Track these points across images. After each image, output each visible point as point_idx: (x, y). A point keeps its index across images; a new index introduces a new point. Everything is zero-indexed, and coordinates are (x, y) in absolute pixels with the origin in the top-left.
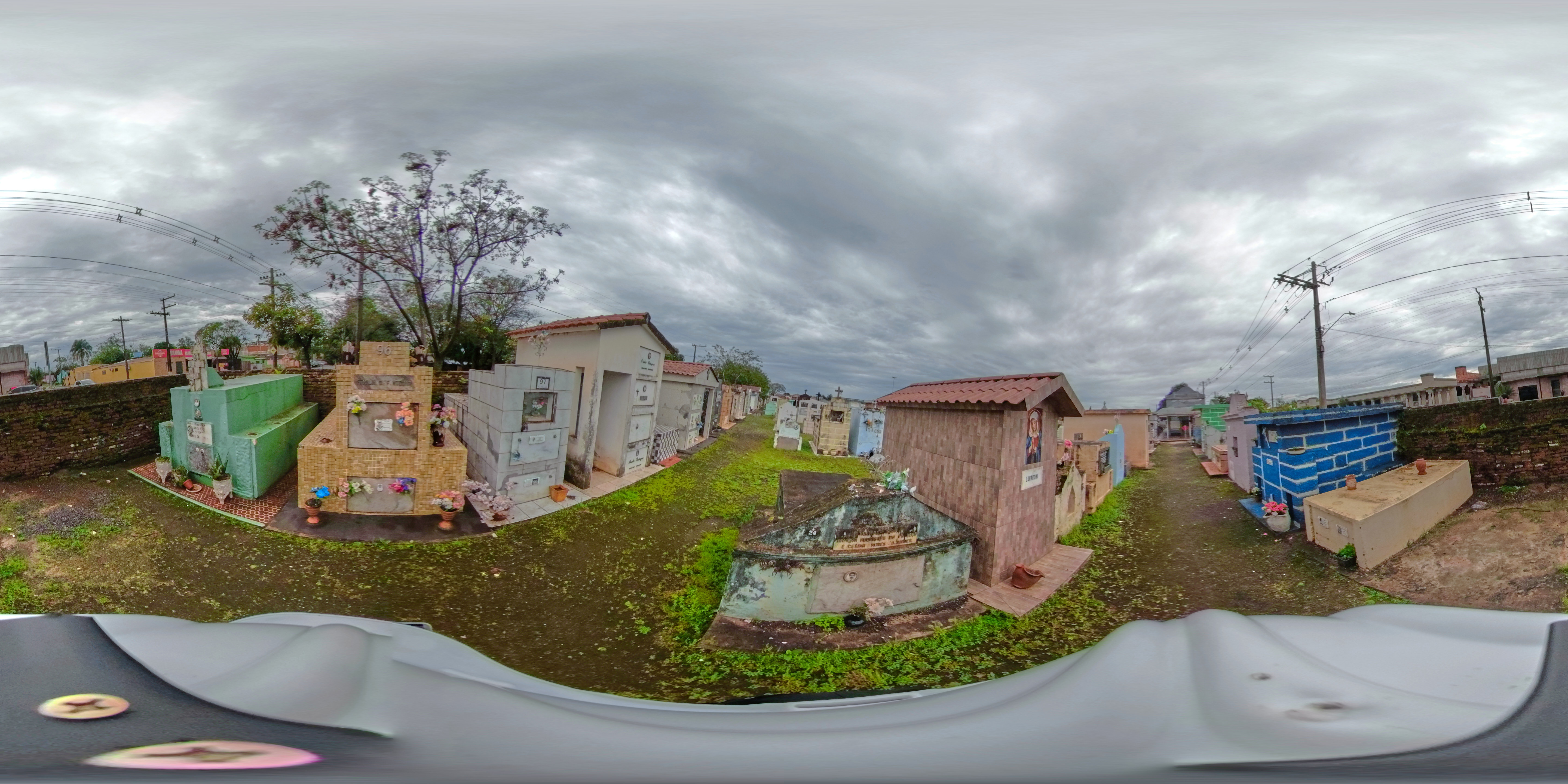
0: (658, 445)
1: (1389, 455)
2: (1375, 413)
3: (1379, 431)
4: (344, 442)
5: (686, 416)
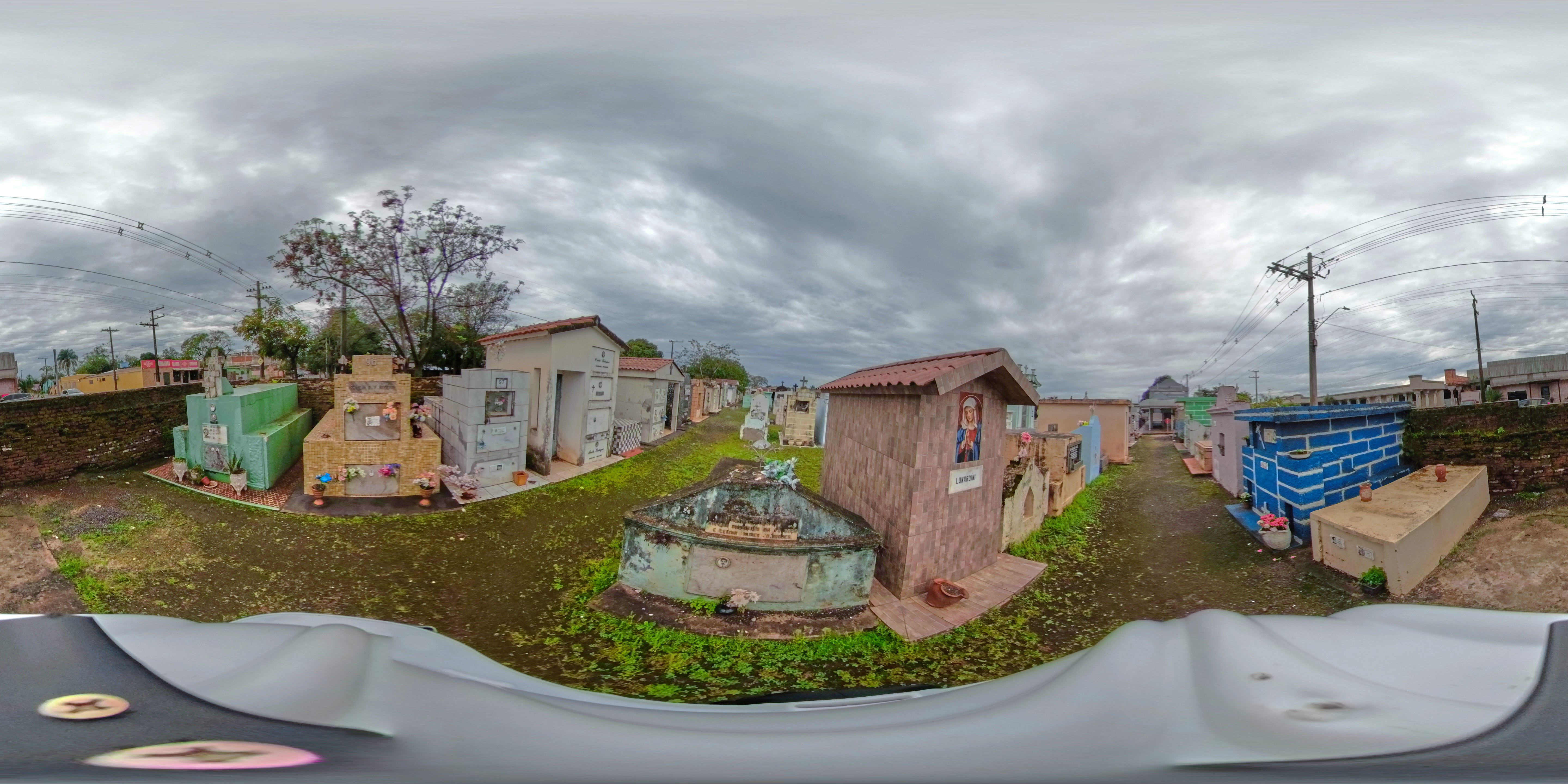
0: (619, 437)
1: (1395, 459)
2: (1384, 412)
3: (1385, 433)
4: (342, 435)
5: (649, 410)
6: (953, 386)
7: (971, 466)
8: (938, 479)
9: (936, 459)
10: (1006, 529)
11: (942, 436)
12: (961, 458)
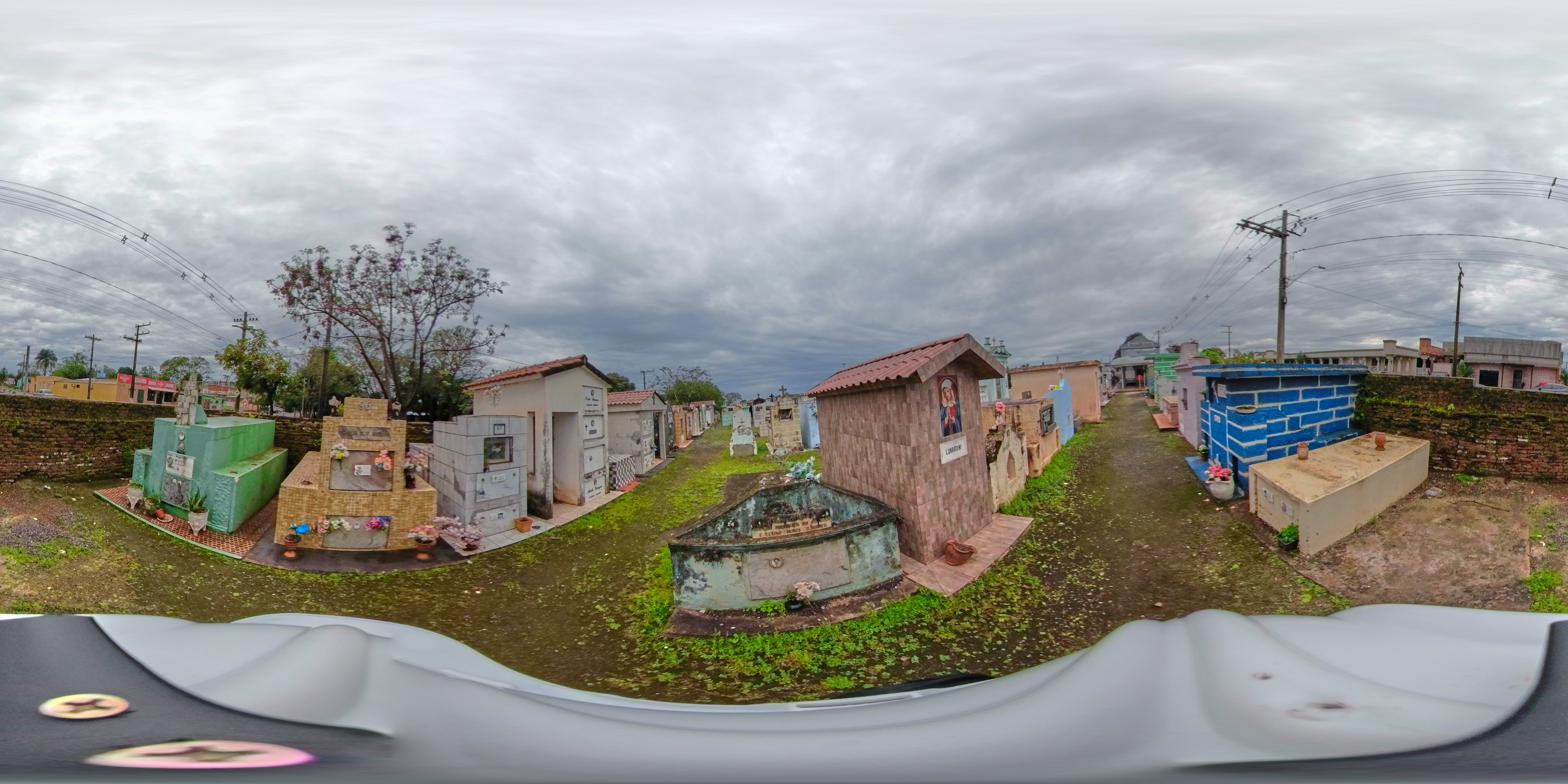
1: (1345, 421)
3: (1339, 394)
6: (931, 373)
7: (956, 438)
8: (932, 453)
9: (926, 435)
10: (995, 491)
11: (928, 415)
12: (946, 432)
